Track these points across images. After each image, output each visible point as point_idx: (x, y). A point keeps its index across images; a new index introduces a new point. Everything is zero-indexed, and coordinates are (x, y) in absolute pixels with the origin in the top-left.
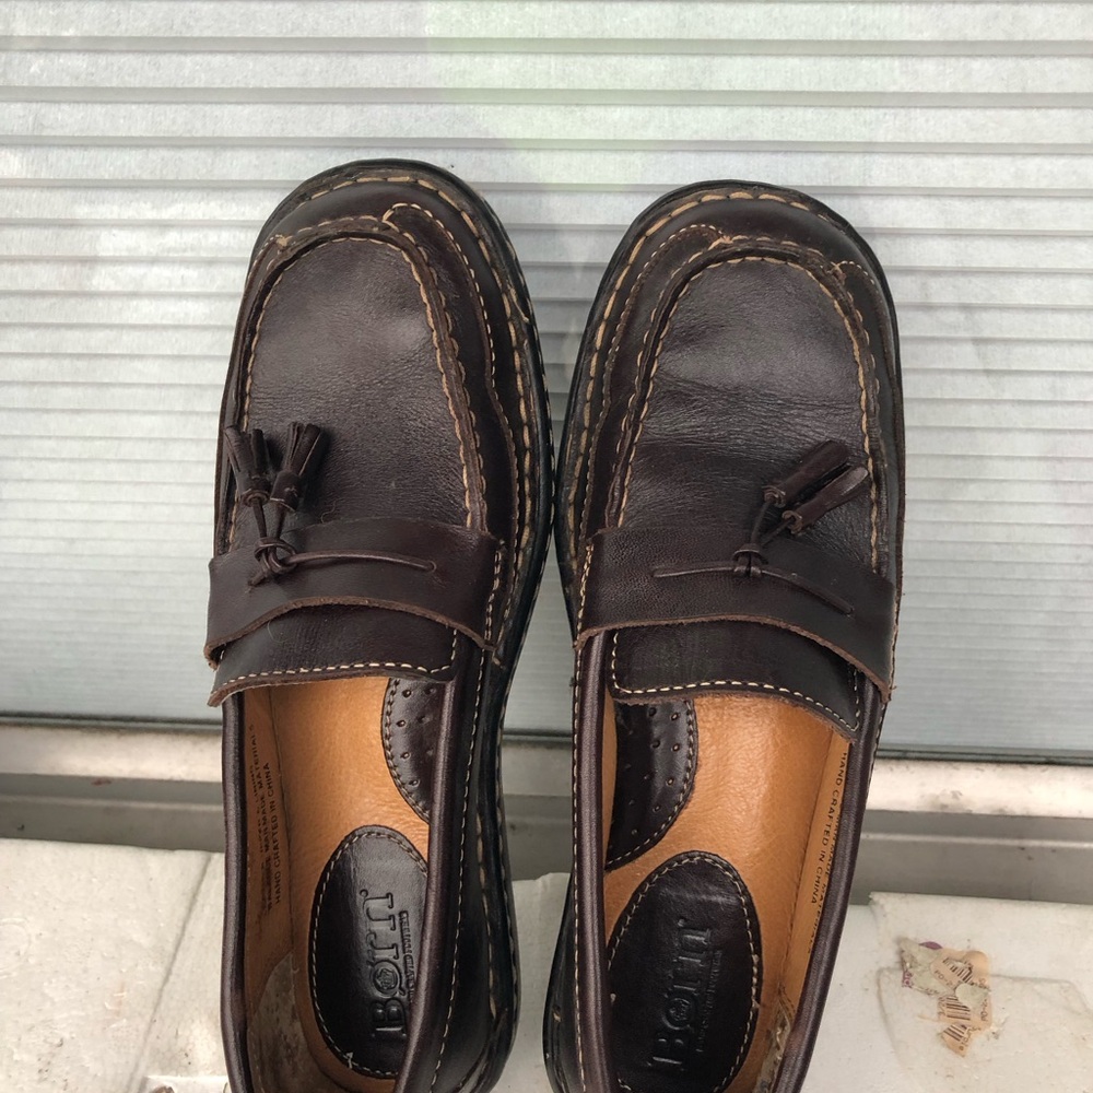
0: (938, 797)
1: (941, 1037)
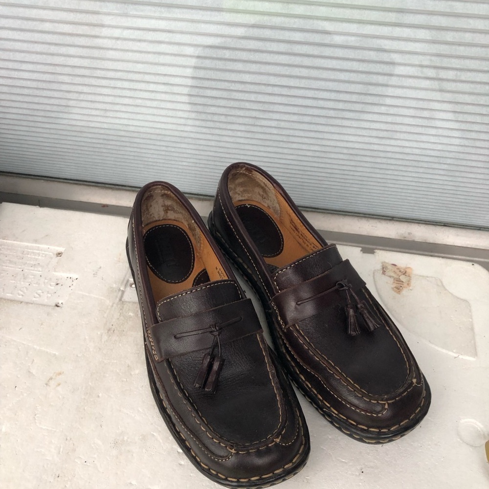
0: (403, 234)
1: (393, 288)
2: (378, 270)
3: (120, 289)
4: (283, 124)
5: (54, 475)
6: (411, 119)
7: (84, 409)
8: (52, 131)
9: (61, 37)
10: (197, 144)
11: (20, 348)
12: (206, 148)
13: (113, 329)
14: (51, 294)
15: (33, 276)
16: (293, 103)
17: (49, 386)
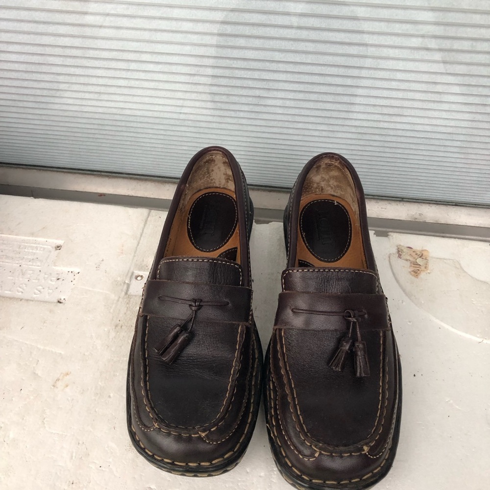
0: (413, 215)
1: (410, 272)
2: (393, 254)
3: (125, 282)
4: (288, 103)
5: (68, 482)
6: (423, 95)
7: (96, 411)
9: (50, 15)
10: (197, 127)
11: (23, 348)
12: (206, 131)
13: (120, 325)
14: (52, 290)
15: (32, 272)
17: (57, 388)
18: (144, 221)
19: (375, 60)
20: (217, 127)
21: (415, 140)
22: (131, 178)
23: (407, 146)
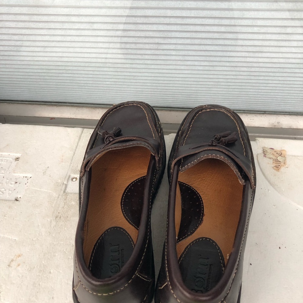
0: (273, 124)
1: (273, 167)
2: (261, 153)
3: (64, 183)
4: (179, 47)
6: (277, 36)
7: (39, 285)
8: (7, 66)
10: (115, 68)
13: (59, 216)
14: (12, 191)
16: (186, 30)
17: (11, 267)
18: (79, 137)
19: (241, 12)
20: (130, 67)
21: (273, 70)
22: (72, 106)
23: (267, 74)
